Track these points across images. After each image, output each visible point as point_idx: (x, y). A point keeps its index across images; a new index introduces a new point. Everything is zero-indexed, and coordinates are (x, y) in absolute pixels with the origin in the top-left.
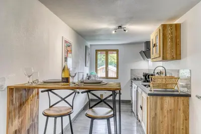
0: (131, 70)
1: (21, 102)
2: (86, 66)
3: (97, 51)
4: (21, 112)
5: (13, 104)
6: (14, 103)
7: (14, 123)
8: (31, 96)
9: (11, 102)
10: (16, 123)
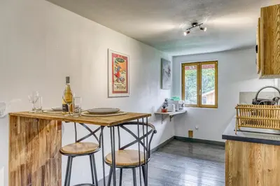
0: (241, 93)
1: (30, 132)
2: (161, 87)
3: (183, 65)
4: (30, 145)
5: (17, 134)
6: (19, 133)
7: (19, 156)
8: (48, 126)
9: (13, 131)
10: (23, 157)
